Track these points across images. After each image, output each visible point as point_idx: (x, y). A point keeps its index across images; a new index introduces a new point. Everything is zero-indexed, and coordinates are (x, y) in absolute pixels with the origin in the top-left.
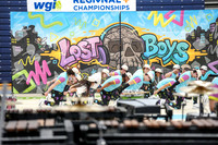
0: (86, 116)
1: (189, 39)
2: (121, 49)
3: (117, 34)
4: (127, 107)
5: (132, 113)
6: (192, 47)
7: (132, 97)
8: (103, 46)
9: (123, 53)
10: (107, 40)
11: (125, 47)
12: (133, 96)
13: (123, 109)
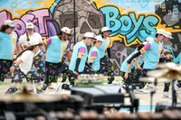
0: (33, 106)
1: (159, 12)
2: (75, 25)
3: (70, 6)
4: (84, 95)
5: (90, 103)
6: (163, 22)
7: (89, 84)
8: (53, 21)
9: (78, 29)
10: (57, 13)
11: (81, 22)
12: (90, 82)
13: (78, 98)
